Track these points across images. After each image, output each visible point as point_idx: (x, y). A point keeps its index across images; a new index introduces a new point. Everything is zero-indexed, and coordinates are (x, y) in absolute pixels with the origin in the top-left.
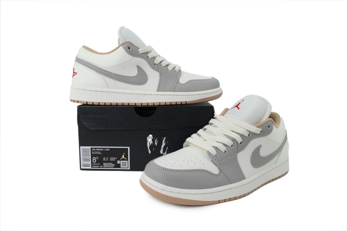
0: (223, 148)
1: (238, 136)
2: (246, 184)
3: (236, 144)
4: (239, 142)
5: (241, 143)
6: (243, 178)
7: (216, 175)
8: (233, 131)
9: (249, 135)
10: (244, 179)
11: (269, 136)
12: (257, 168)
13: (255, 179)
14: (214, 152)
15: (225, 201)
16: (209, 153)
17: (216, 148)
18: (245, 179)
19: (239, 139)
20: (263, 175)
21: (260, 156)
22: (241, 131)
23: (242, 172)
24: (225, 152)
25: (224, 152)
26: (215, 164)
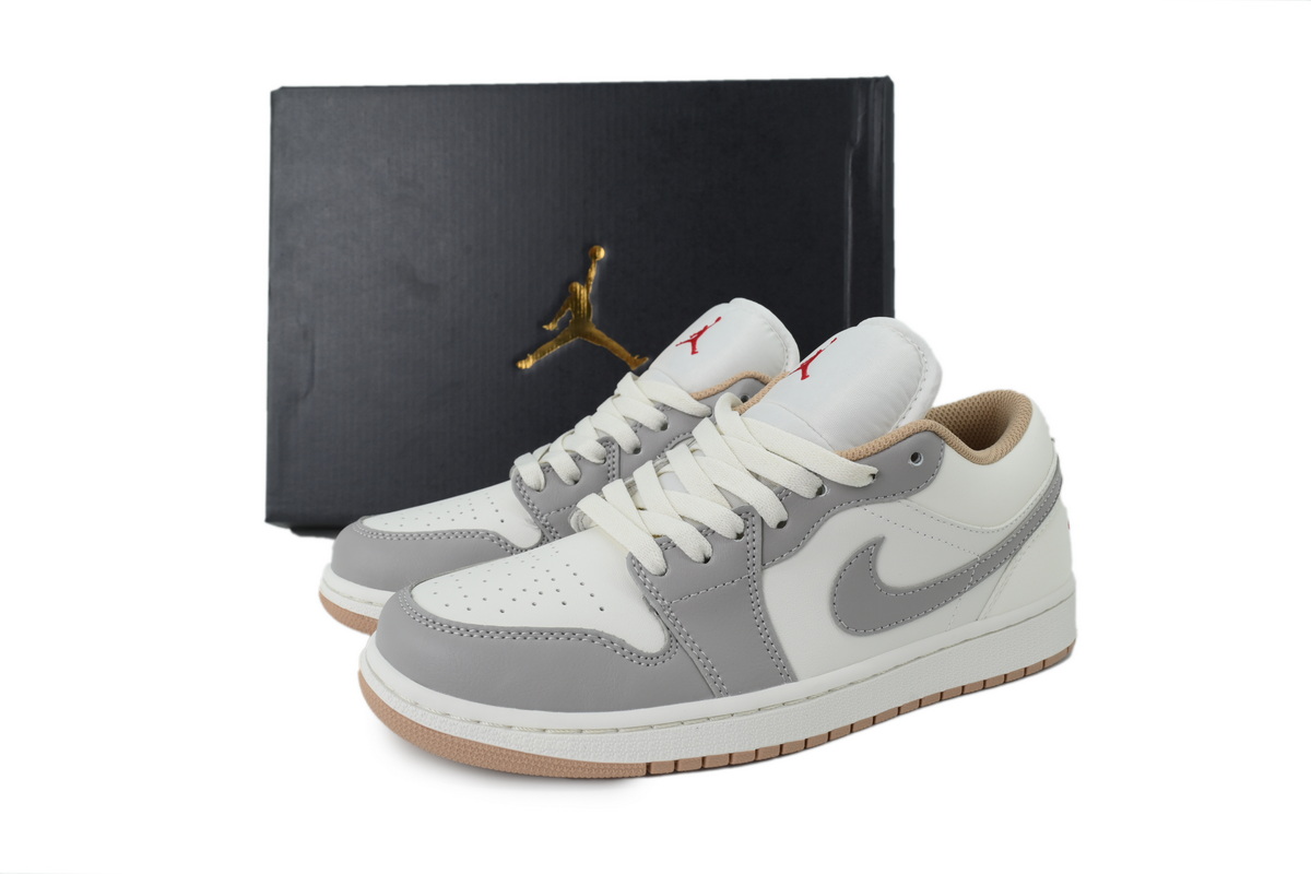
0: (693, 545)
1: (769, 494)
2: (795, 702)
3: (758, 528)
4: (772, 522)
5: (781, 525)
6: (782, 673)
7: (650, 658)
8: (757, 477)
9: (820, 491)
10: (788, 681)
11: (922, 498)
12: (860, 635)
13: (851, 684)
14: (653, 560)
15: (676, 768)
16: (634, 565)
17: (665, 544)
18: (795, 679)
19: (772, 511)
20: (896, 667)
21: (879, 581)
22: (785, 476)
23: (779, 649)
24: (707, 560)
25: (702, 559)
26: (652, 609)
